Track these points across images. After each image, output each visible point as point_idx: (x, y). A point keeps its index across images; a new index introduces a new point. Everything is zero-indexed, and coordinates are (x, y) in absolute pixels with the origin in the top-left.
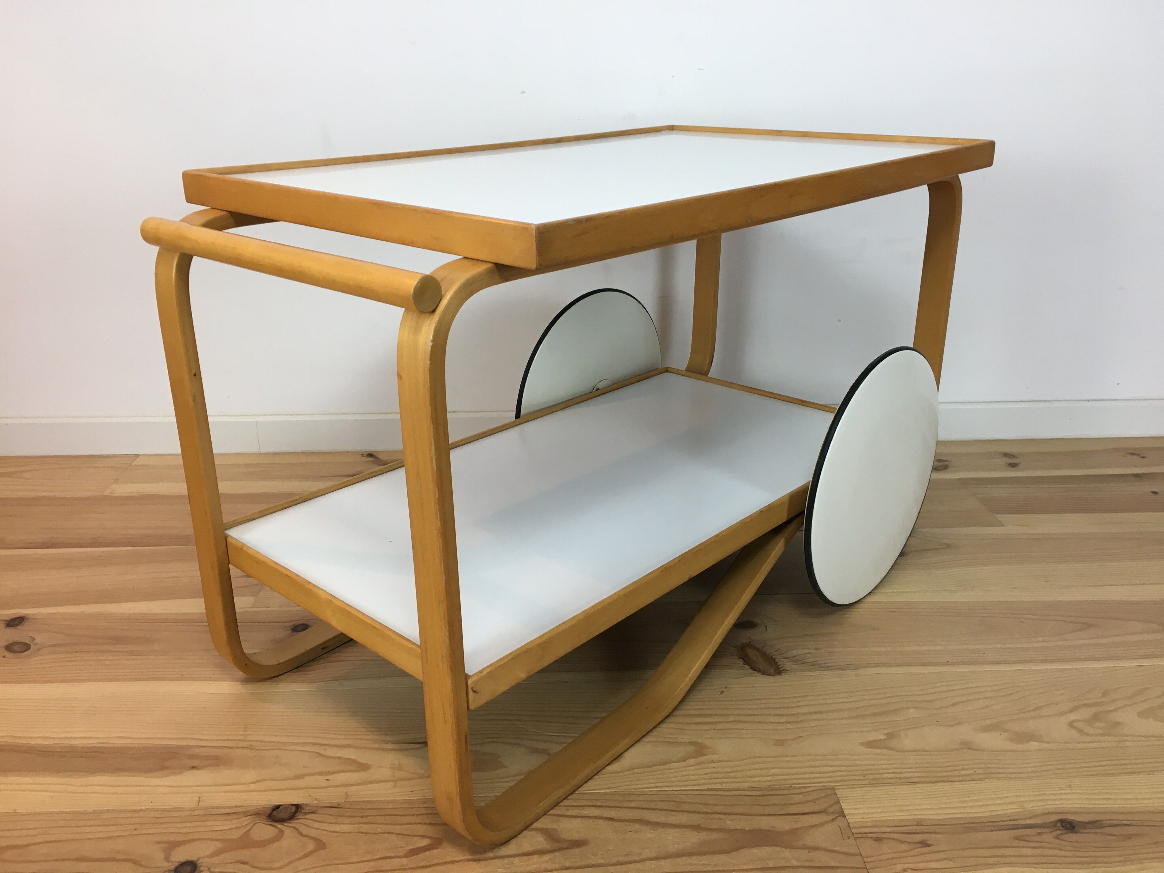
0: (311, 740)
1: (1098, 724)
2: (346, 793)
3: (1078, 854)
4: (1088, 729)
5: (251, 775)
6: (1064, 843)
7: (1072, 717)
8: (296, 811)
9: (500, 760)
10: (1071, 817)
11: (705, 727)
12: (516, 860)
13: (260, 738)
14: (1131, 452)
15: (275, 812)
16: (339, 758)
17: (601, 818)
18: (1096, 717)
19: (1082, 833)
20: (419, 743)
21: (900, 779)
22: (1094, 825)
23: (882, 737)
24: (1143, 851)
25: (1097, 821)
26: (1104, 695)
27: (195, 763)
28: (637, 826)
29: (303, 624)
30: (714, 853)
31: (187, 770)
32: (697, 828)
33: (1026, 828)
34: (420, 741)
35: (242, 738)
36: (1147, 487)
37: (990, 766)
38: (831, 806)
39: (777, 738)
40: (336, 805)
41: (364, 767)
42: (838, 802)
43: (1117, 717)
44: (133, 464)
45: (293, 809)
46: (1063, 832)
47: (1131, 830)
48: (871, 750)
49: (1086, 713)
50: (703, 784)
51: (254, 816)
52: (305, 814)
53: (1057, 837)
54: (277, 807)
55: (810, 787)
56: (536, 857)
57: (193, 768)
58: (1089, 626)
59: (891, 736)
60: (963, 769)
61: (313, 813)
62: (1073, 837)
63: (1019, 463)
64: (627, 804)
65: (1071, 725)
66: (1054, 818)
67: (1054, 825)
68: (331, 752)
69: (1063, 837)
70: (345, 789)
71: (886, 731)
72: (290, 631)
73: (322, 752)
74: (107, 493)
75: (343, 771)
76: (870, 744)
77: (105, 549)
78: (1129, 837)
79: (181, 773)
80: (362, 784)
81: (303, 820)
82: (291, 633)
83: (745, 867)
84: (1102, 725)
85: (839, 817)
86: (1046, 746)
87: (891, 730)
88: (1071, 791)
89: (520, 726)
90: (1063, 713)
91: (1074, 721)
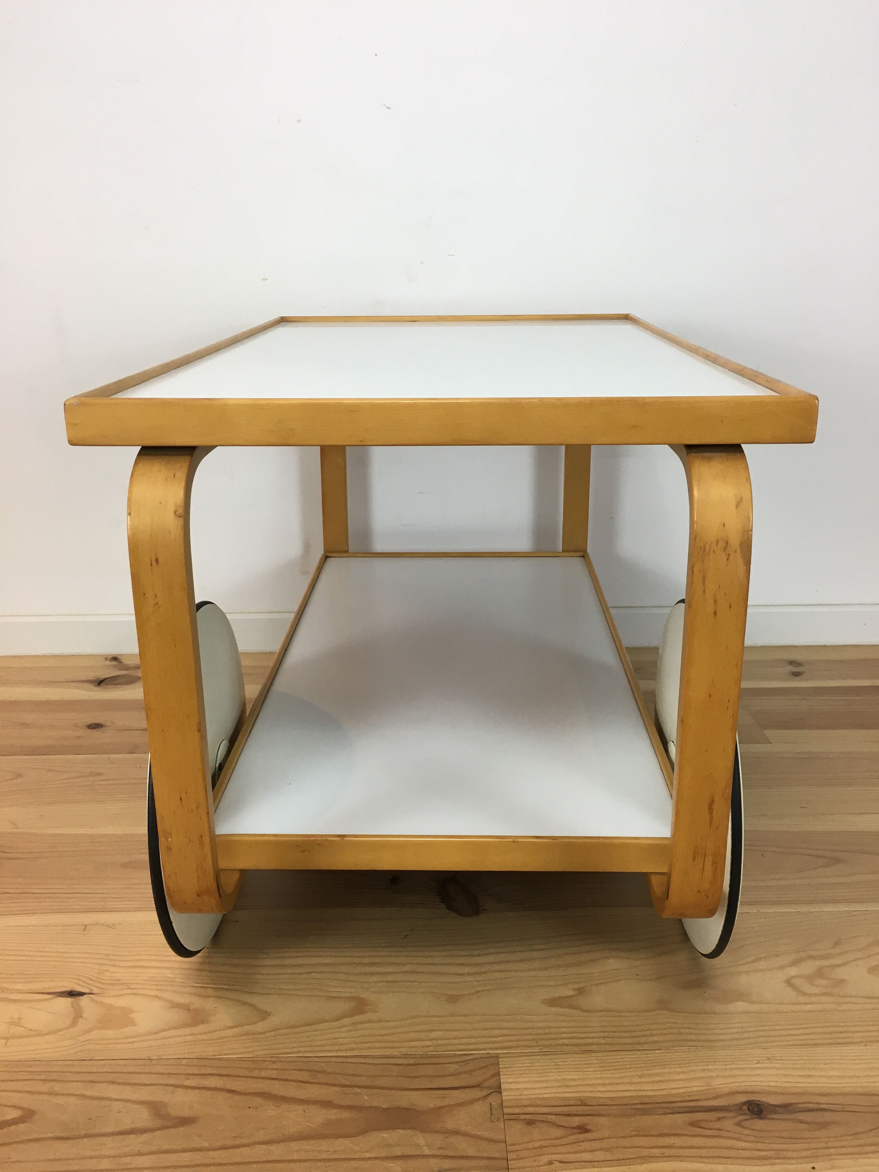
1: (819, 981)
3: (760, 1146)
4: (806, 987)
6: (746, 1132)
7: (793, 971)
9: (132, 1016)
10: (764, 1099)
11: (375, 978)
12: (108, 1140)
17: (221, 1090)
18: (820, 973)
19: (769, 1119)
20: (48, 993)
21: (577, 1045)
22: (787, 1108)
23: (570, 993)
24: (837, 1144)
25: (791, 1104)
26: (836, 944)
28: (259, 1100)
30: (337, 1136)
32: (327, 1104)
33: (705, 1111)
34: (50, 991)
37: (683, 1031)
38: (486, 1080)
39: (450, 993)
42: (498, 1074)
43: (841, 973)
46: (748, 1117)
47: (827, 1117)
48: (553, 1009)
49: (809, 968)
50: (352, 1049)
53: (739, 1124)
55: (472, 1054)
56: (132, 1136)
58: (837, 861)
59: (581, 991)
60: (652, 1035)
62: (759, 1124)
63: (804, 672)
64: (256, 1073)
65: (789, 982)
66: (741, 1099)
67: (739, 1108)
69: (747, 1124)
71: (577, 986)
76: (553, 1002)
78: (824, 1125)
83: (368, 1155)
84: (824, 982)
85: (494, 1093)
86: (754, 1008)
87: (582, 985)
88: (769, 1065)
89: (169, 975)
90: (782, 968)
91: (793, 977)
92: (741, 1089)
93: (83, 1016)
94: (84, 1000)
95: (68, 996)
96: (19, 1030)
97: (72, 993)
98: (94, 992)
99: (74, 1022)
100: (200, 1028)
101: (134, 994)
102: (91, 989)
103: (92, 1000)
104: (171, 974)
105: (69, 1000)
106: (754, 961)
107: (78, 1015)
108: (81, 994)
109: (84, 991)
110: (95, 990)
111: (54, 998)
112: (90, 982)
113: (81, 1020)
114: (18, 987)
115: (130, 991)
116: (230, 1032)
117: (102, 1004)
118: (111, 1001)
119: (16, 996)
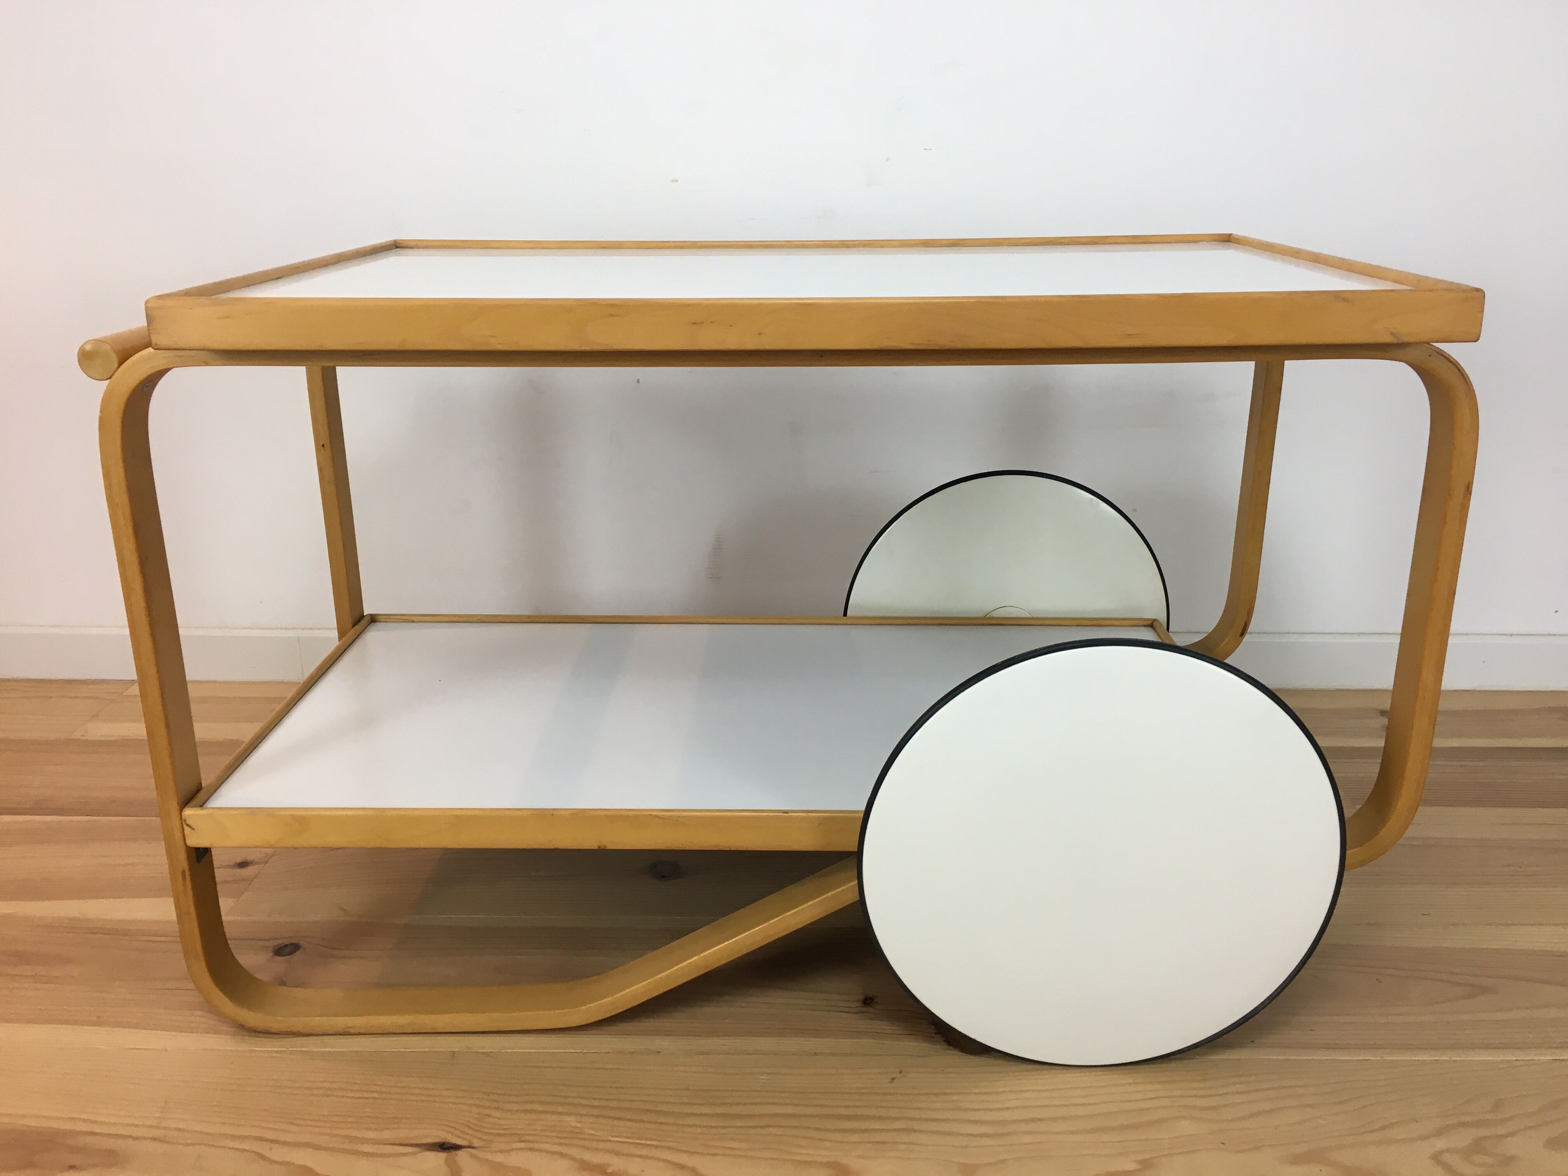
0: (255, 1133)
1: (1479, 1158)
4: (1461, 1167)
7: (1440, 1144)
11: (855, 1138)
13: (181, 1125)
16: (288, 1164)
18: (1477, 1147)
20: (412, 1145)
23: (1131, 1166)
26: (1495, 1107)
27: (77, 1159)
29: (292, 944)
31: (63, 1171)
34: (414, 1142)
35: (155, 1122)
39: (962, 1160)
43: (1510, 1147)
44: (126, 693)
49: (1463, 1139)
57: (72, 1167)
58: (1484, 990)
65: (1437, 1158)
68: (278, 1154)
71: (1141, 1157)
72: (271, 954)
73: (265, 1152)
74: (78, 735)
77: (49, 818)
82: (272, 957)
84: (1486, 1159)
87: (1147, 1156)
89: (573, 1124)
90: (1424, 1138)
91: (1442, 1152)
94: (461, 1155)
95: (441, 1150)
97: (444, 1146)
98: (475, 1145)
101: (531, 1149)
102: (469, 1141)
103: (473, 1156)
104: (578, 1122)
105: (442, 1155)
106: (1384, 1128)
108: (457, 1147)
109: (460, 1143)
110: (476, 1143)
111: (420, 1152)
112: (466, 1130)
114: (371, 1135)
115: (522, 1145)
117: (486, 1161)
118: (499, 1158)
119: (368, 1148)
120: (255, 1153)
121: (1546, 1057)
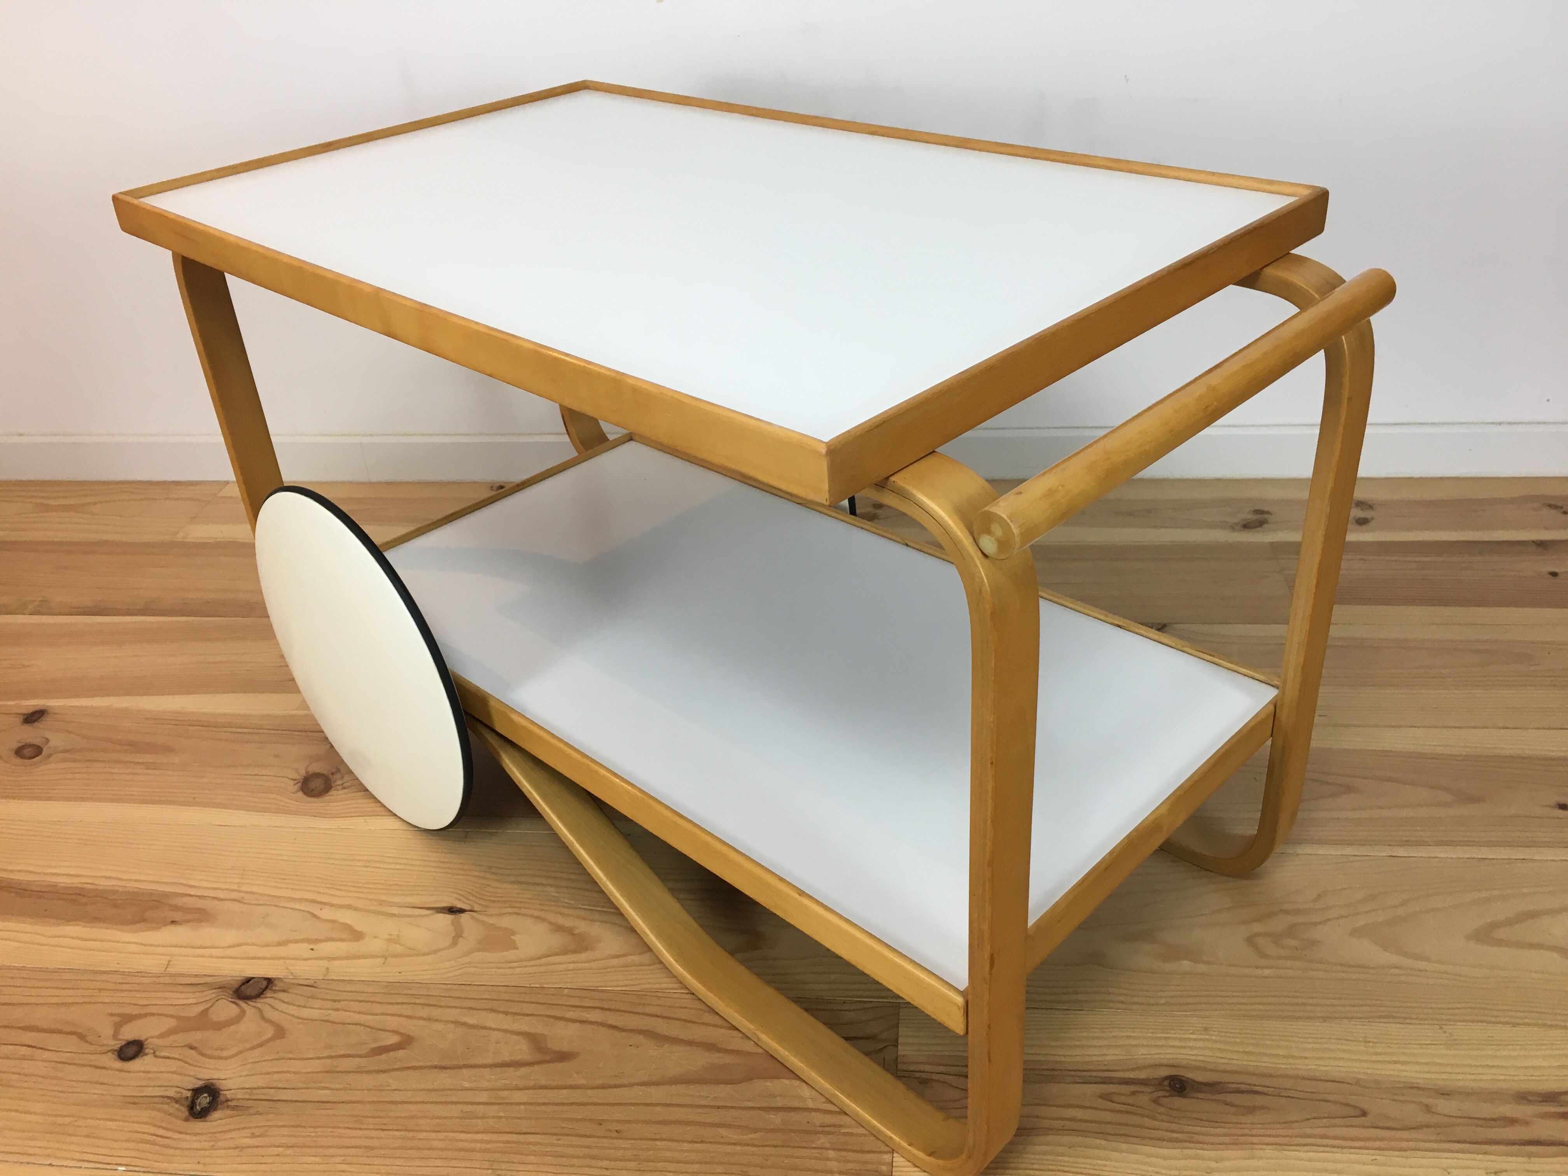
0: (310, 896)
1: (1286, 941)
2: (327, 969)
3: (1174, 1126)
4: (1269, 948)
5: (230, 936)
6: (1162, 1110)
8: (266, 988)
9: (514, 938)
10: (1190, 1075)
12: (486, 1072)
13: (255, 889)
14: (1552, 503)
15: (243, 987)
16: (333, 921)
17: (602, 1024)
18: (1290, 931)
19: (1192, 1098)
20: (427, 909)
22: (1213, 1088)
24: (1262, 1132)
25: (1221, 1083)
26: (1317, 898)
27: (177, 916)
28: (640, 1038)
30: (718, 1082)
31: (166, 925)
32: (711, 1047)
33: (1120, 1083)
34: (429, 906)
35: (235, 887)
36: (1545, 564)
37: (1115, 990)
38: (882, 1032)
40: (311, 982)
41: (357, 936)
42: (899, 1026)
43: (1320, 933)
44: (220, 495)
45: (265, 983)
46: (1167, 1094)
47: (1259, 1100)
51: (220, 990)
52: (275, 991)
53: (1155, 1101)
54: (248, 980)
56: (511, 1069)
57: (173, 922)
58: (1350, 790)
61: (284, 991)
62: (1178, 1102)
63: (1372, 518)
64: (639, 1009)
65: (1250, 941)
66: (1164, 1072)
67: (1160, 1083)
68: (326, 914)
69: (1165, 1101)
70: (325, 963)
73: (316, 912)
74: (179, 537)
75: (333, 940)
77: (156, 619)
78: (1251, 1110)
79: (158, 928)
80: (348, 958)
81: (270, 999)
83: (750, 1104)
84: (1292, 943)
85: (890, 1047)
86: (1202, 968)
88: (1204, 1037)
89: (553, 894)
90: (1247, 922)
91: (1258, 934)
92: (1165, 1062)
93: (463, 935)
94: (464, 917)
95: (450, 913)
96: (398, 949)
97: (452, 910)
98: (475, 909)
99: (454, 943)
100: (583, 956)
101: (516, 914)
102: (472, 907)
103: (472, 918)
104: (556, 892)
105: (449, 917)
107: (458, 935)
108: (462, 911)
109: (463, 907)
110: (477, 907)
111: (432, 914)
112: (470, 897)
113: (461, 940)
114: (397, 899)
115: (510, 910)
116: (615, 962)
117: (483, 923)
118: (492, 920)
119: (395, 910)
120: (309, 912)
121: (1384, 852)
